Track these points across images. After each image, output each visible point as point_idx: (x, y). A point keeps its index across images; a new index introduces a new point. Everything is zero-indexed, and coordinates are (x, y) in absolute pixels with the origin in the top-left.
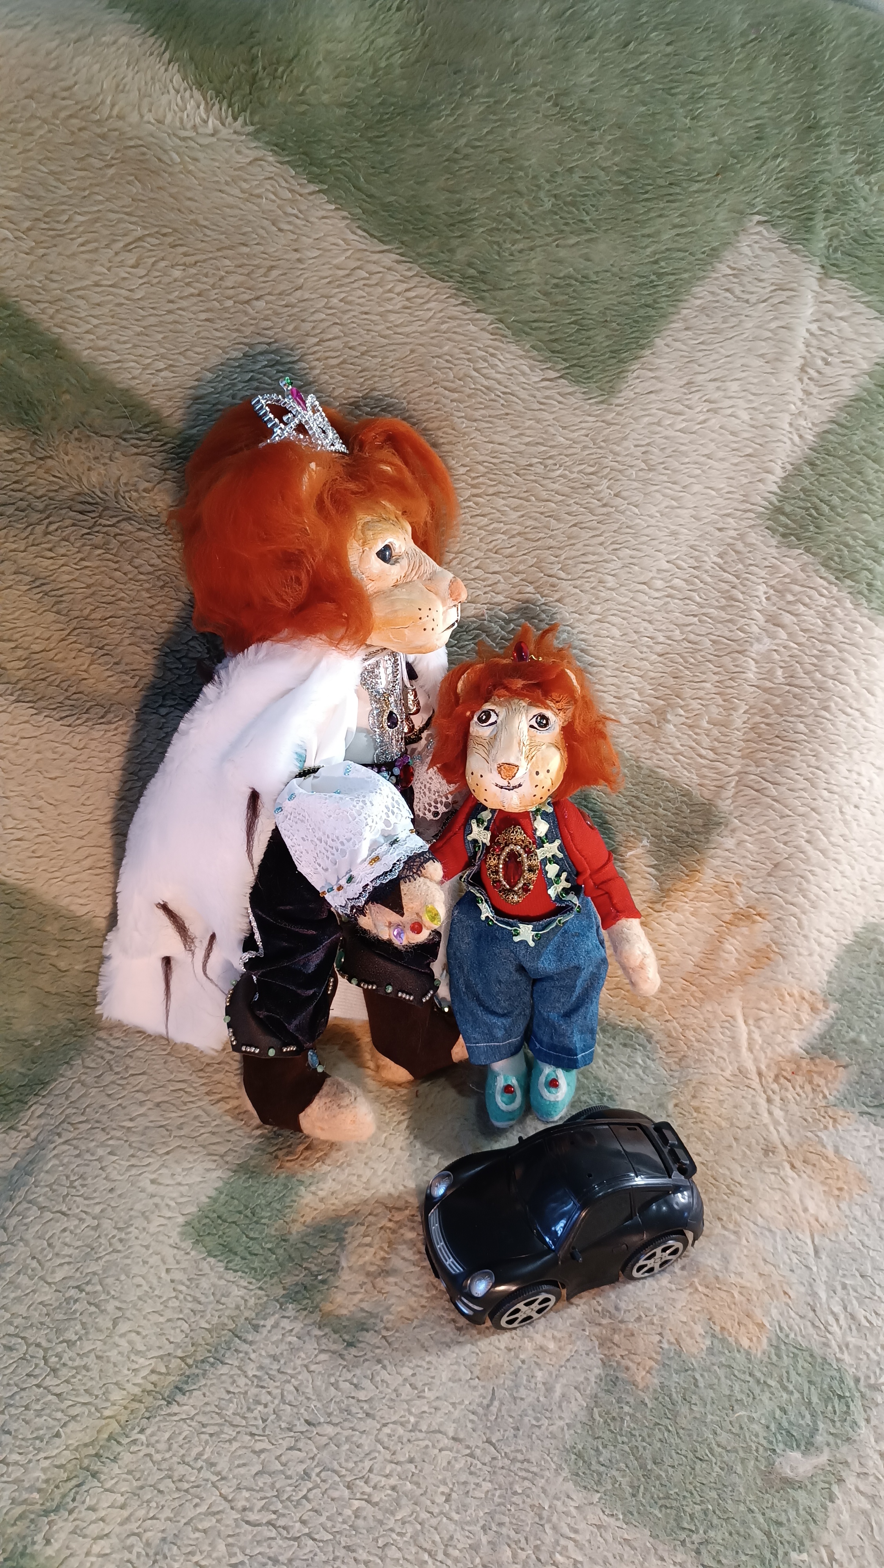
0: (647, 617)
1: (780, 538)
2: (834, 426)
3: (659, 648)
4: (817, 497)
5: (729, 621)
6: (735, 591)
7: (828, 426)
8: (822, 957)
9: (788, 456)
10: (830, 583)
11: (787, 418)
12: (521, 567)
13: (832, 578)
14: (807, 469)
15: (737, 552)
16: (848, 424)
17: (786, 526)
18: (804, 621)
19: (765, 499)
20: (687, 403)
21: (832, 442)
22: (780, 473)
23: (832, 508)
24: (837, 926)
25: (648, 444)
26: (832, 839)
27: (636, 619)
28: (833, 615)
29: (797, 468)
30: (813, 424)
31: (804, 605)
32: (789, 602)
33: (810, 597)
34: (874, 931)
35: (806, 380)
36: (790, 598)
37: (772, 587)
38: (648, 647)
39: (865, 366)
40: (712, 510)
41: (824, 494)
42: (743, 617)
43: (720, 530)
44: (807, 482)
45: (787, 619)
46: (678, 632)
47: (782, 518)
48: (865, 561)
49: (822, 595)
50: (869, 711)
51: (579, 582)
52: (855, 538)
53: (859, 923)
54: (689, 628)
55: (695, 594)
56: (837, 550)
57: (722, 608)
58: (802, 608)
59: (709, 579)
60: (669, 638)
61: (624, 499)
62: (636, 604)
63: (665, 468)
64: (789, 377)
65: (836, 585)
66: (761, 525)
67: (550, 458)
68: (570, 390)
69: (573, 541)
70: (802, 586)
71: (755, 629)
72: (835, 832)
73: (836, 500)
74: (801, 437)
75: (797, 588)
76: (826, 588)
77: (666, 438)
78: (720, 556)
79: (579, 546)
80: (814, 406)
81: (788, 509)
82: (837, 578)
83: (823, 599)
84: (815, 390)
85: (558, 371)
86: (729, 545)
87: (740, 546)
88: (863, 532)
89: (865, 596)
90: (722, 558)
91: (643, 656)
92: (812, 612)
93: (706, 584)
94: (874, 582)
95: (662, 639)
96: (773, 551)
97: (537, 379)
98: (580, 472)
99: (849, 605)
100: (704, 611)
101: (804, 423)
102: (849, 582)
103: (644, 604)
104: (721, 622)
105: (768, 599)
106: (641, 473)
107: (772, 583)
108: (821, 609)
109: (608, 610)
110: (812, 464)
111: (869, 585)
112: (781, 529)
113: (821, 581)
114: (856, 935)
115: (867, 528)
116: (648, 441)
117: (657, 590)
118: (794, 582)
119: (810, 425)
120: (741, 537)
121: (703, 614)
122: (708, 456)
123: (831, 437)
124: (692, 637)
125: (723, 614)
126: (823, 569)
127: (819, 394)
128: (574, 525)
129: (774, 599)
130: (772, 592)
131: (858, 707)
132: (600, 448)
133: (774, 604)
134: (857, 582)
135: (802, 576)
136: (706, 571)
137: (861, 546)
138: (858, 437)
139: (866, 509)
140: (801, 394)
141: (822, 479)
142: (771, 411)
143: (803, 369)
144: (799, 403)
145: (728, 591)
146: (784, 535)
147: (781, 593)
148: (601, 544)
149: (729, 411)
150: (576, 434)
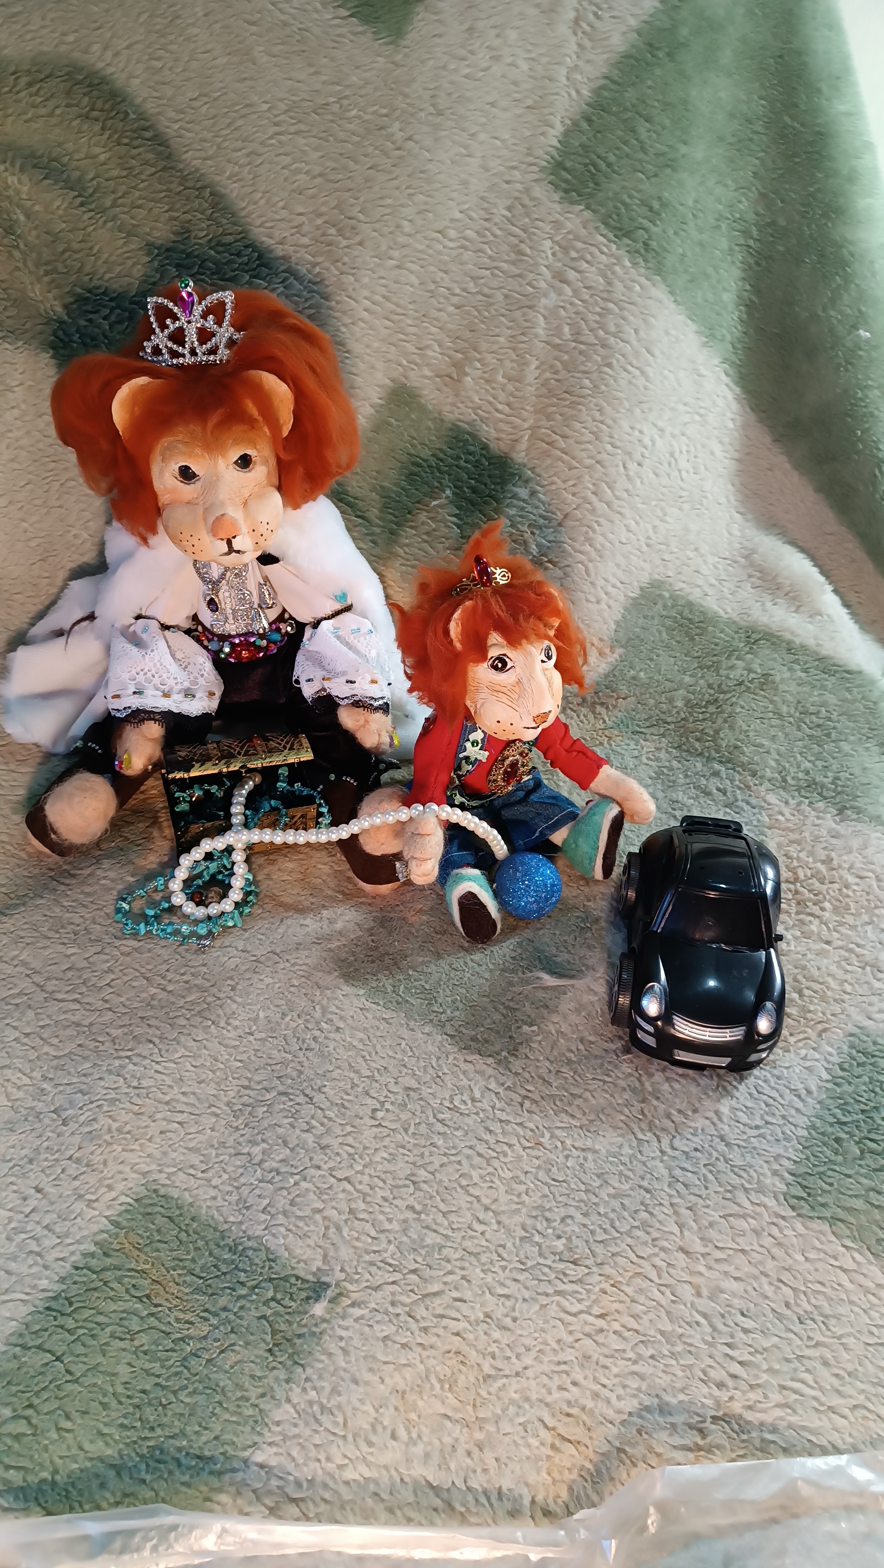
0: (443, 268)
1: (562, 194)
2: (607, 82)
3: (455, 300)
4: (594, 152)
5: (520, 276)
6: (523, 246)
7: (603, 82)
8: (609, 607)
9: (566, 110)
10: (610, 241)
11: (564, 72)
12: (324, 209)
13: (611, 235)
14: (584, 125)
15: (523, 206)
16: (620, 81)
17: (566, 181)
18: (587, 278)
19: (547, 153)
20: (470, 48)
21: (606, 98)
22: (559, 129)
23: (609, 165)
24: (623, 579)
25: (435, 88)
26: (617, 493)
27: (432, 268)
28: (613, 273)
29: (575, 123)
30: (589, 79)
31: (587, 262)
32: (573, 259)
33: (591, 254)
34: (659, 587)
35: (580, 34)
36: (574, 254)
37: (557, 243)
38: (446, 298)
39: (633, 22)
40: (499, 161)
41: (601, 150)
42: (532, 272)
43: (507, 182)
44: (585, 138)
45: (572, 275)
46: (472, 284)
47: (564, 173)
48: (641, 220)
49: (602, 253)
50: (650, 371)
51: (377, 226)
52: (630, 197)
53: (645, 578)
54: (482, 281)
55: (486, 247)
56: (616, 207)
57: (513, 263)
58: (586, 265)
59: (499, 232)
60: (464, 290)
61: (416, 142)
62: (431, 252)
63: (452, 114)
64: (564, 29)
65: (615, 243)
66: (544, 180)
67: (346, 97)
68: (360, 29)
69: (369, 184)
70: (585, 243)
71: (543, 285)
72: (618, 485)
73: (612, 158)
74: (578, 92)
75: (580, 245)
76: (605, 245)
77: (451, 83)
78: (509, 209)
79: (376, 188)
80: (588, 61)
81: (568, 164)
82: (615, 236)
83: (604, 257)
84: (587, 43)
85: (348, 9)
86: (516, 198)
87: (527, 201)
88: (639, 191)
89: (642, 255)
90: (510, 211)
91: (441, 306)
92: (594, 269)
93: (495, 236)
94: (650, 242)
95: (457, 291)
96: (557, 207)
97: (330, 16)
98: (374, 113)
99: (628, 264)
100: (495, 264)
101: (579, 77)
102: (626, 241)
103: (439, 253)
104: (511, 277)
105: (554, 254)
106: (430, 118)
107: (558, 238)
108: (602, 267)
109: (406, 256)
110: (589, 120)
111: (645, 244)
112: (563, 185)
113: (601, 238)
114: (641, 589)
115: (641, 187)
116: (435, 85)
117: (451, 240)
118: (577, 238)
119: (585, 80)
120: (527, 191)
121: (496, 268)
122: (492, 104)
123: (605, 94)
124: (486, 290)
125: (513, 269)
126: (603, 226)
127: (593, 48)
128: (370, 168)
129: (560, 255)
130: (557, 248)
131: (638, 365)
132: (392, 89)
133: (559, 260)
134: (634, 241)
135: (583, 232)
136: (496, 224)
137: (637, 205)
138: (631, 95)
139: (640, 168)
140: (575, 48)
141: (599, 135)
142: (549, 63)
143: (576, 21)
144: (574, 57)
145: (517, 245)
146: (566, 191)
147: (565, 250)
148: (397, 188)
149: (509, 60)
150: (368, 74)
